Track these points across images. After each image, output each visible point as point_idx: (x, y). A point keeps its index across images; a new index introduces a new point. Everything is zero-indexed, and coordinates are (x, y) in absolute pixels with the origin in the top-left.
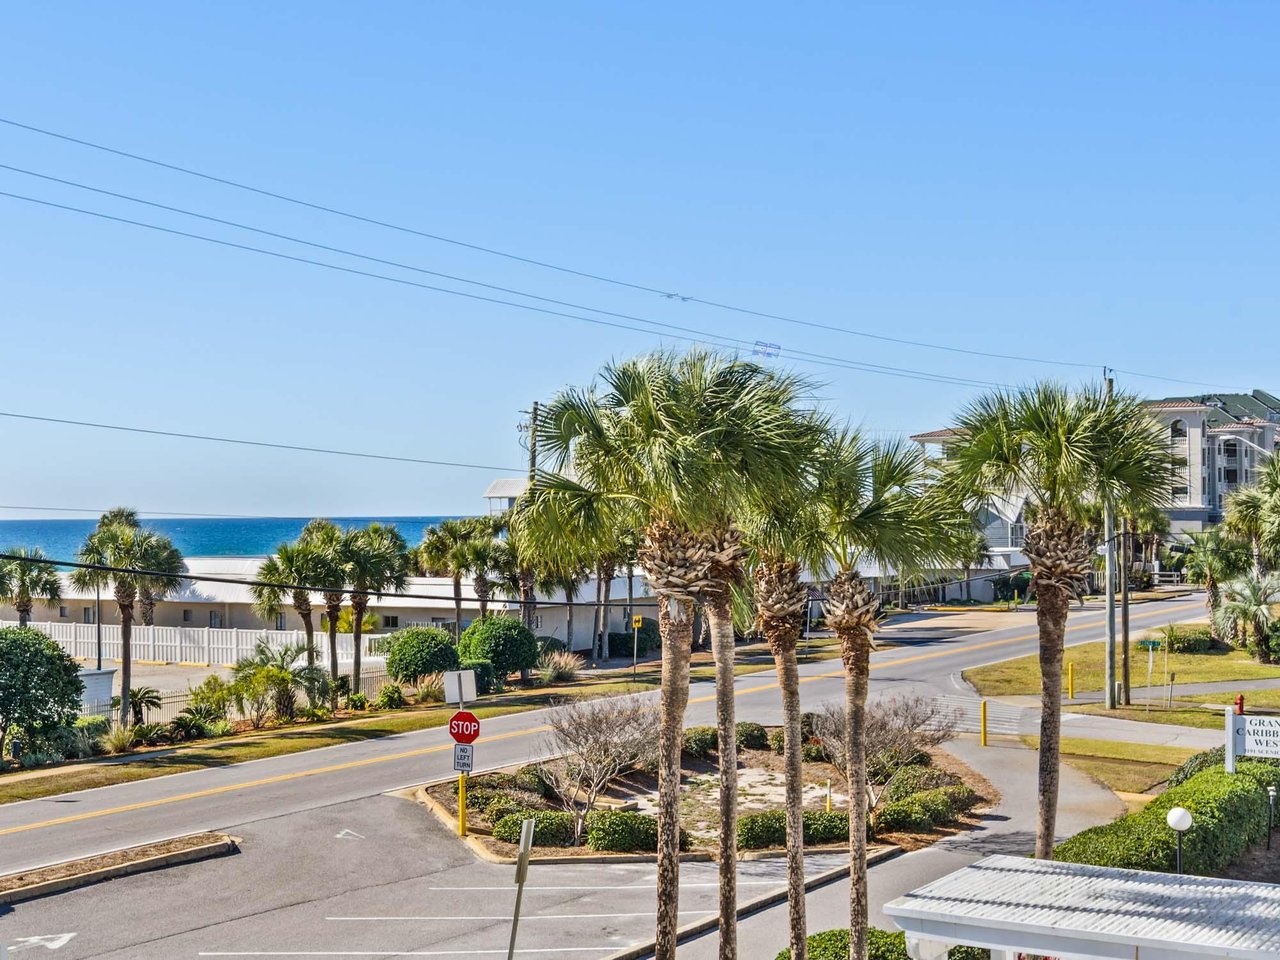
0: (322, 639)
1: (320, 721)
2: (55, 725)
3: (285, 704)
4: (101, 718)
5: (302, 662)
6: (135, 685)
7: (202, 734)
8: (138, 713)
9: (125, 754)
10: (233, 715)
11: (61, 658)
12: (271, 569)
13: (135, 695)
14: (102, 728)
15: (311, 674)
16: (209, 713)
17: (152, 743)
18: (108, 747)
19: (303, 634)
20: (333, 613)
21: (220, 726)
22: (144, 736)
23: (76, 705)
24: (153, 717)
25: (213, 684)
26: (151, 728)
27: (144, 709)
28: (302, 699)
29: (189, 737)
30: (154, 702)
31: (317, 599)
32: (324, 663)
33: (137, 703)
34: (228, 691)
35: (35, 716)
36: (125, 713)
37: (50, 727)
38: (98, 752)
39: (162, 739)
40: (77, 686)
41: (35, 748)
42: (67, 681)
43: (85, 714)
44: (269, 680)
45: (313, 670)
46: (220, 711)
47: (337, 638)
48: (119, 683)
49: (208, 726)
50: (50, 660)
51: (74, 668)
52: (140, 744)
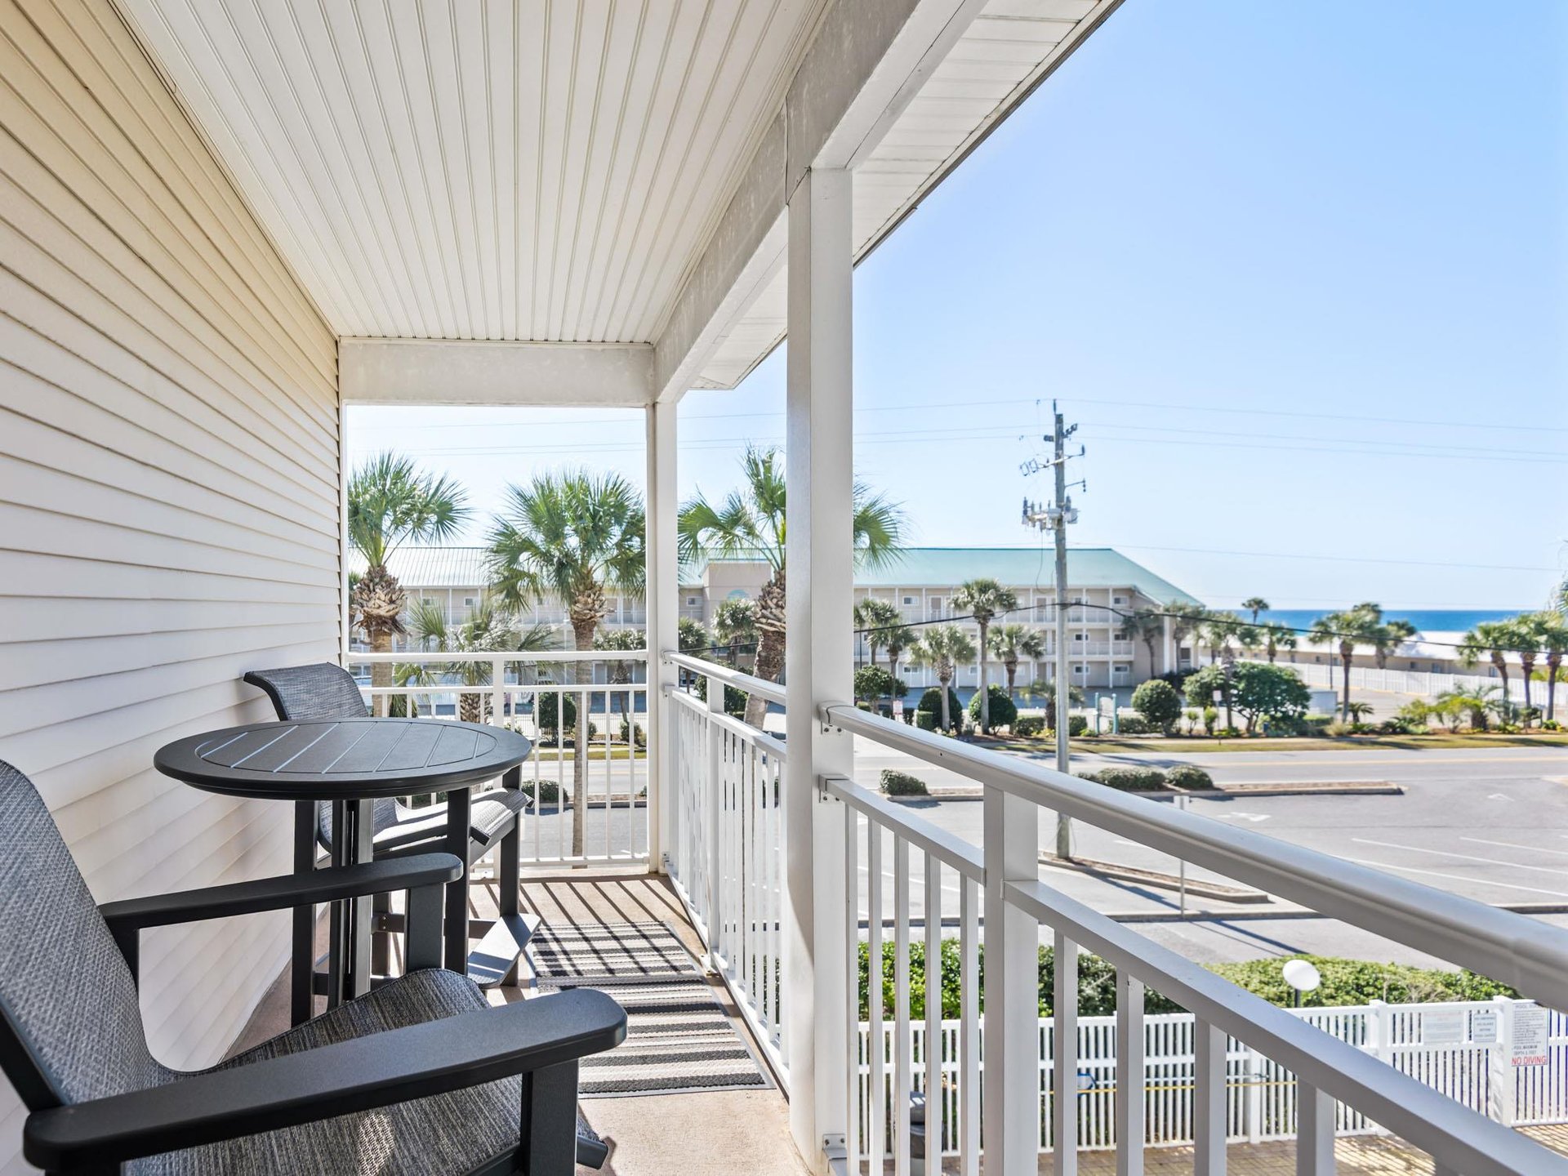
0: (1516, 685)
1: (1511, 733)
2: (1291, 718)
3: (1480, 721)
4: (1326, 716)
5: (1498, 695)
6: (1352, 700)
7: (1404, 731)
8: (1356, 718)
9: (1341, 736)
10: (1433, 723)
11: (1296, 681)
12: (1472, 638)
13: (1353, 706)
14: (1326, 722)
15: (1506, 705)
16: (1412, 721)
17: (1365, 734)
18: (1331, 733)
19: (1499, 681)
20: (1528, 669)
21: (1421, 728)
22: (1358, 729)
23: (1305, 707)
24: (1364, 719)
25: (1417, 704)
26: (1363, 726)
27: (1361, 714)
28: (1494, 718)
29: (1395, 733)
30: (1368, 711)
31: (1513, 658)
32: (1518, 699)
33: (1354, 710)
34: (1431, 710)
35: (1276, 711)
36: (1345, 714)
37: (1286, 717)
38: (1322, 734)
39: (1373, 731)
40: (1307, 697)
41: (1277, 727)
42: (1300, 694)
43: (1313, 713)
44: (1465, 705)
45: (1507, 702)
46: (1422, 720)
47: (1532, 683)
48: (1341, 698)
49: (1411, 727)
50: (1287, 682)
51: (1304, 687)
52: (1355, 733)
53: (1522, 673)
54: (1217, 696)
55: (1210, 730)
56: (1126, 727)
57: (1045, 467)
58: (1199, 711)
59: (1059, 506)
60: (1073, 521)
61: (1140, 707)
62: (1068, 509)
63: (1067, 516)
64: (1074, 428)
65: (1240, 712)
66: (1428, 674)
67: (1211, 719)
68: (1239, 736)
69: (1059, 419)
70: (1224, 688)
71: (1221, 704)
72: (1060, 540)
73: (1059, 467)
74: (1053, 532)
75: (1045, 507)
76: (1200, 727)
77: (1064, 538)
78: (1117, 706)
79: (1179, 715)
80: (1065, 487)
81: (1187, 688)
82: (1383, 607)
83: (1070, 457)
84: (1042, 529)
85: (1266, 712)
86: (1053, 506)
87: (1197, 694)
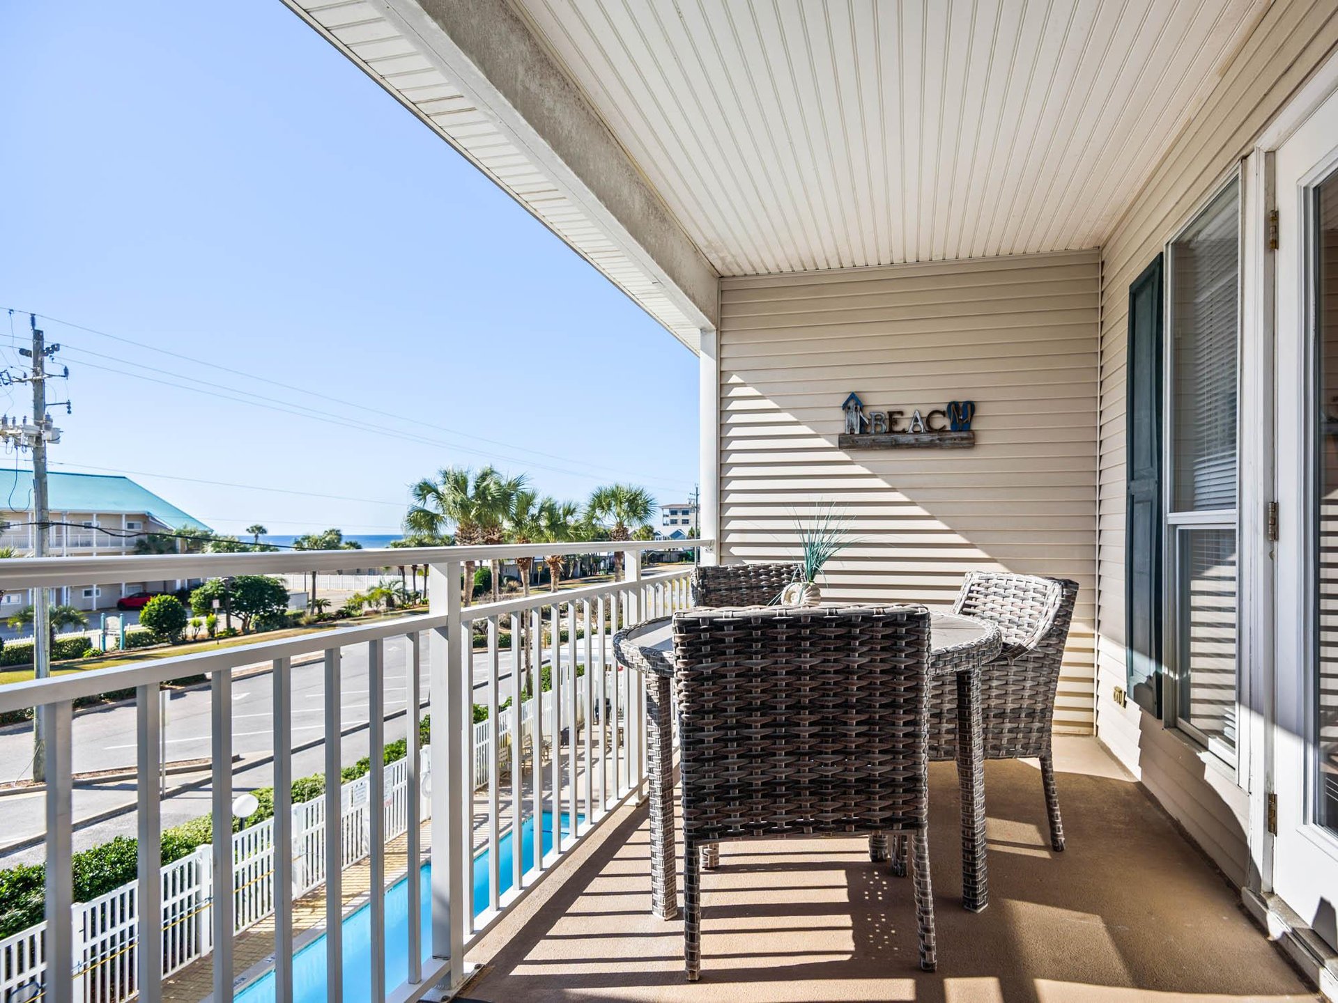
0: (409, 578)
1: (406, 609)
2: (275, 614)
3: (390, 603)
4: (301, 611)
5: (399, 585)
6: (317, 598)
7: (349, 615)
8: (320, 610)
9: (310, 624)
10: (365, 608)
11: (279, 587)
13: (318, 601)
14: (300, 615)
15: (404, 592)
16: (354, 608)
17: (325, 620)
18: (303, 622)
19: (400, 577)
20: (414, 569)
21: (359, 612)
22: (321, 617)
23: (286, 606)
24: (326, 610)
25: (357, 596)
26: (324, 615)
27: (323, 607)
28: (398, 601)
29: (344, 617)
30: (328, 604)
32: (409, 588)
33: (319, 604)
34: (365, 599)
35: (265, 611)
36: (313, 609)
37: (273, 615)
38: (297, 625)
39: (330, 618)
40: (287, 598)
41: (266, 624)
42: (281, 596)
43: (291, 610)
44: (383, 594)
45: (404, 590)
46: (360, 606)
47: (417, 577)
48: (310, 598)
49: (353, 612)
50: (273, 588)
51: (285, 591)
52: (319, 621)
53: (412, 571)
54: (216, 604)
55: (211, 633)
56: (133, 642)
57: (20, 381)
58: (204, 619)
59: (37, 424)
60: (55, 440)
61: (148, 621)
62: (48, 428)
63: (47, 435)
64: (55, 348)
65: (237, 615)
66: (366, 576)
67: (213, 625)
68: (236, 635)
69: (38, 335)
70: (223, 598)
71: (220, 611)
72: (40, 459)
73: (39, 385)
74: (30, 450)
75: (19, 422)
76: (204, 632)
77: (44, 457)
78: (124, 624)
79: (185, 624)
80: (45, 405)
81: (193, 600)
82: (344, 533)
83: (50, 376)
84: (16, 445)
85: (257, 613)
86: (30, 422)
87: (202, 604)
